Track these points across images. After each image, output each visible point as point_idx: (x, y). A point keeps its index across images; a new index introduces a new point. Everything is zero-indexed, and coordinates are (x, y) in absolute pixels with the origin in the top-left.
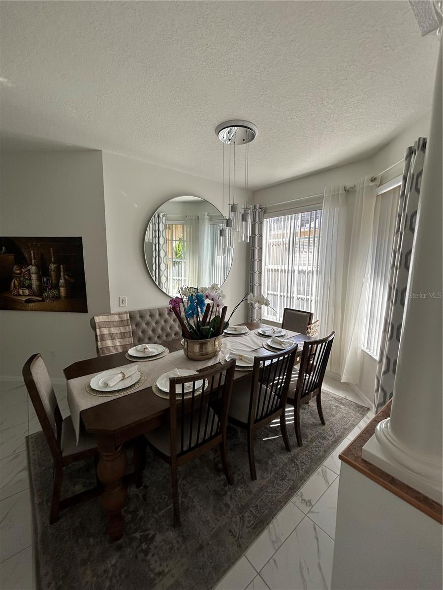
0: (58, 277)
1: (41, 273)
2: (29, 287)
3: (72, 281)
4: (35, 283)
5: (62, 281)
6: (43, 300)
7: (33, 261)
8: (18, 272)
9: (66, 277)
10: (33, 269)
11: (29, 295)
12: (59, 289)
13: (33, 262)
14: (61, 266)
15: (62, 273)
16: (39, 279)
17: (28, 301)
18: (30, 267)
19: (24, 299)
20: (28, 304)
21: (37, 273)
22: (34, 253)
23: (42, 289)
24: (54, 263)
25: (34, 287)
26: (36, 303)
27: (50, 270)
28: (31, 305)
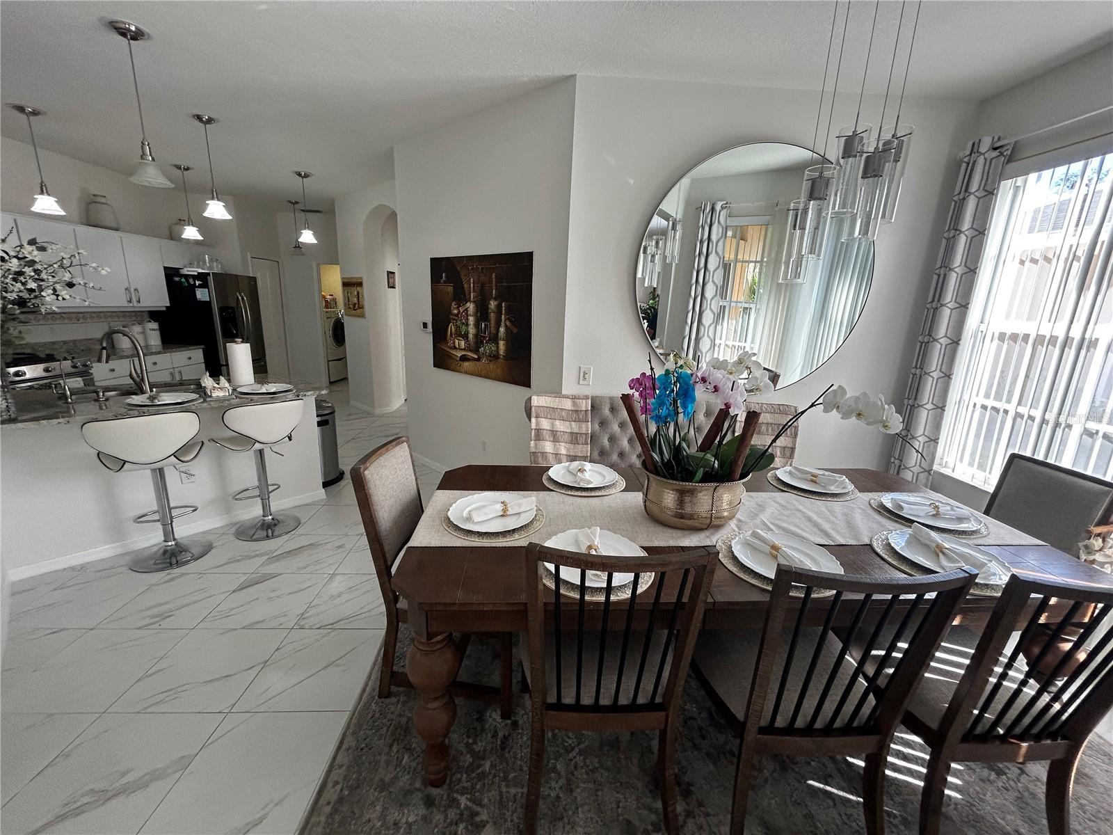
0: (498, 325)
1: (479, 315)
2: (465, 337)
3: (515, 330)
4: (472, 330)
5: (502, 330)
6: (478, 360)
7: (472, 294)
8: (456, 312)
9: (508, 323)
10: (471, 307)
11: (464, 349)
12: (498, 344)
13: (472, 297)
14: (503, 304)
15: (503, 316)
16: (477, 325)
17: (464, 358)
18: (468, 304)
19: (459, 354)
20: (462, 363)
21: (475, 315)
22: (474, 283)
23: (479, 341)
24: (496, 299)
25: (471, 336)
26: (471, 363)
27: (490, 311)
28: (466, 364)
